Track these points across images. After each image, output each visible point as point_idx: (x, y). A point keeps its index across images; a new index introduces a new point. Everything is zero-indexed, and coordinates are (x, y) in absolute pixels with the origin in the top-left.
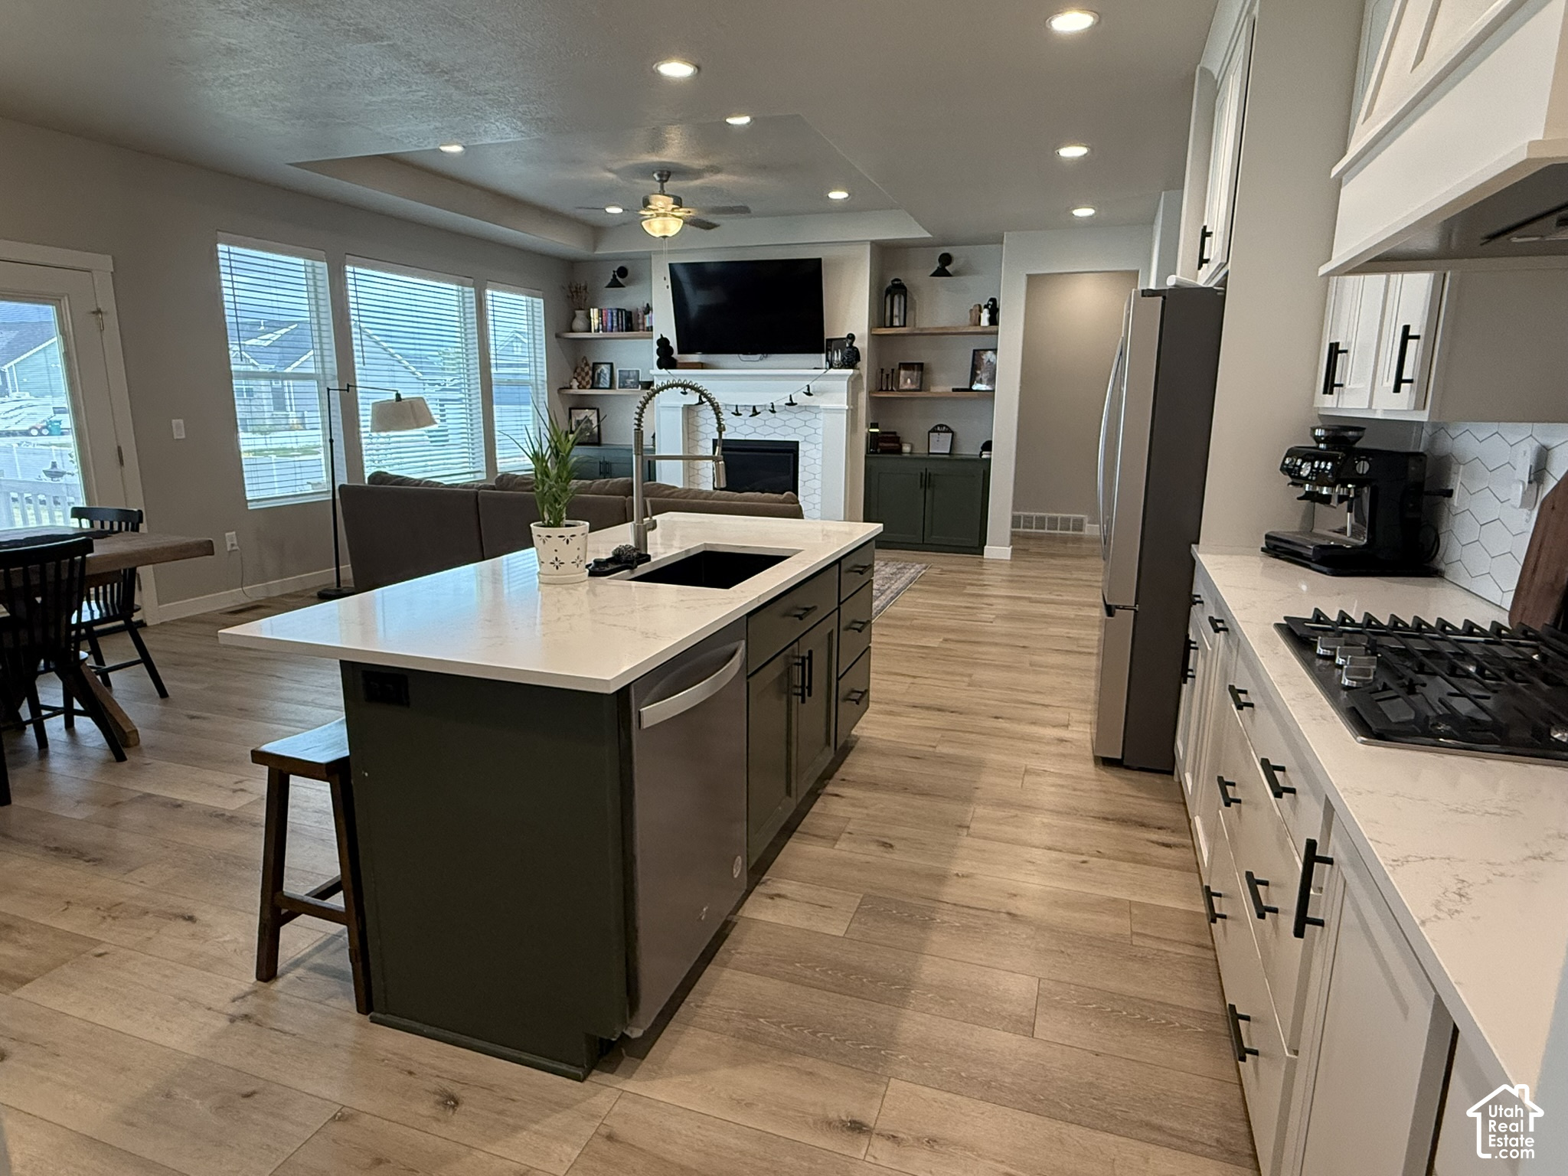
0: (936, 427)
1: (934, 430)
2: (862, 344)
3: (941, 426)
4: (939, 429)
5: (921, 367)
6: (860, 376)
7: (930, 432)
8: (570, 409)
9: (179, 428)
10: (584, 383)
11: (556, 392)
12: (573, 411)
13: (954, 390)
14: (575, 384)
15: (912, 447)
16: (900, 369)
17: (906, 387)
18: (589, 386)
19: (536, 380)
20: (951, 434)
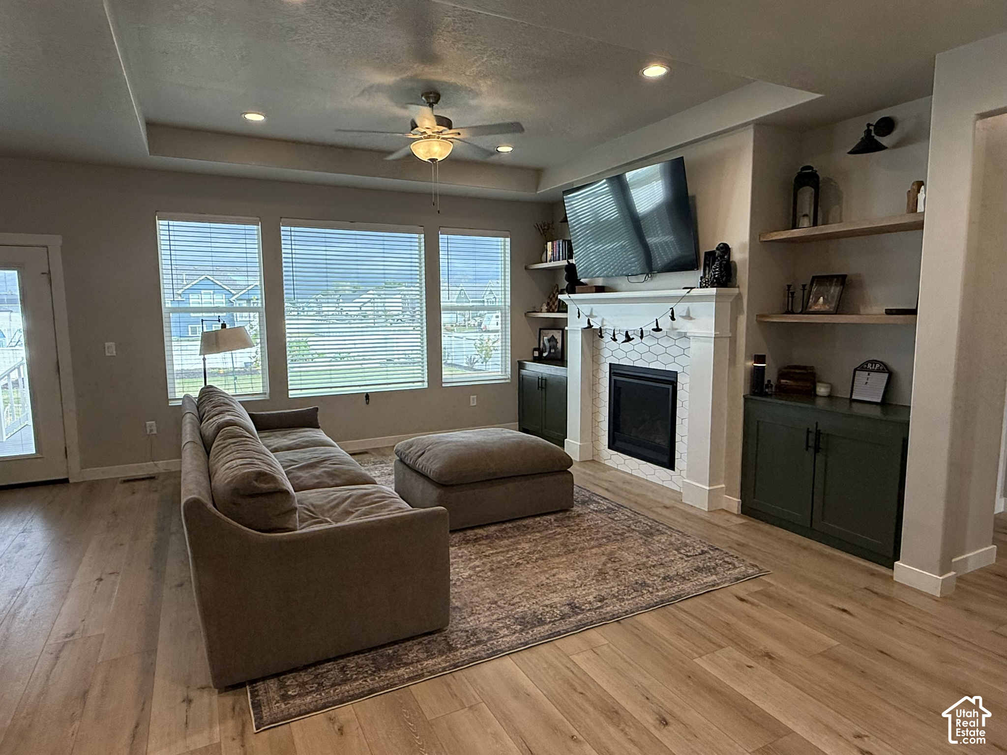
0: (867, 363)
1: (862, 368)
2: (740, 255)
3: (874, 362)
4: (869, 365)
5: (842, 280)
6: (739, 297)
7: (855, 370)
8: (540, 329)
9: (111, 349)
10: (553, 307)
11: (524, 315)
12: (542, 331)
13: (889, 312)
14: (545, 307)
15: (832, 388)
16: (812, 284)
17: (816, 308)
18: (556, 310)
19: (505, 305)
20: (886, 375)
